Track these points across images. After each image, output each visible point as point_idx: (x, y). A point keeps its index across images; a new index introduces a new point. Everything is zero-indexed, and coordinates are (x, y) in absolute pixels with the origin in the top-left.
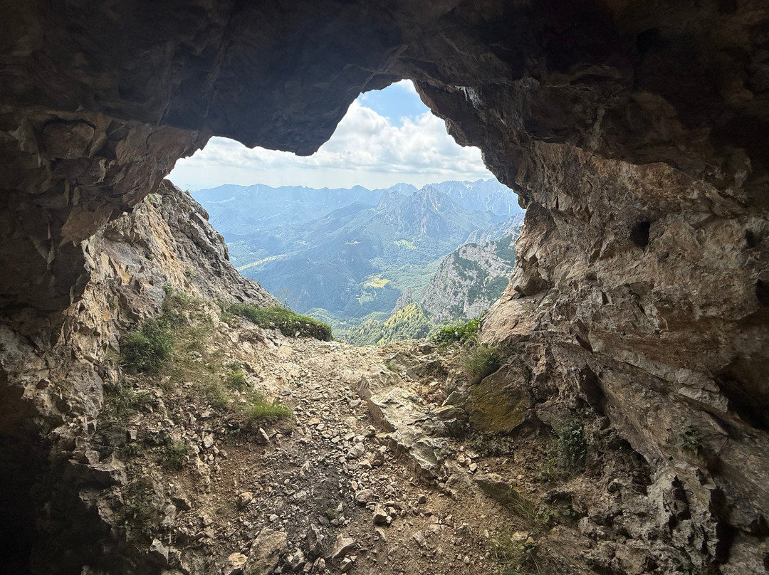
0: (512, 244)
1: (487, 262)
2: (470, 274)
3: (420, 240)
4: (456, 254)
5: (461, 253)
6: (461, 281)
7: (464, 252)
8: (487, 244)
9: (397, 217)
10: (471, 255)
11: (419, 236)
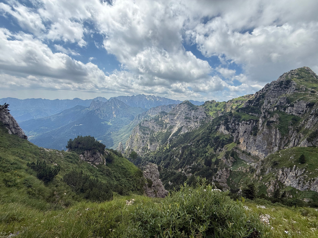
0: (160, 119)
1: (153, 127)
2: (147, 132)
3: (113, 120)
4: (140, 125)
5: (142, 124)
6: (144, 136)
7: (143, 123)
8: (151, 120)
9: (101, 111)
10: (146, 125)
11: (113, 119)
